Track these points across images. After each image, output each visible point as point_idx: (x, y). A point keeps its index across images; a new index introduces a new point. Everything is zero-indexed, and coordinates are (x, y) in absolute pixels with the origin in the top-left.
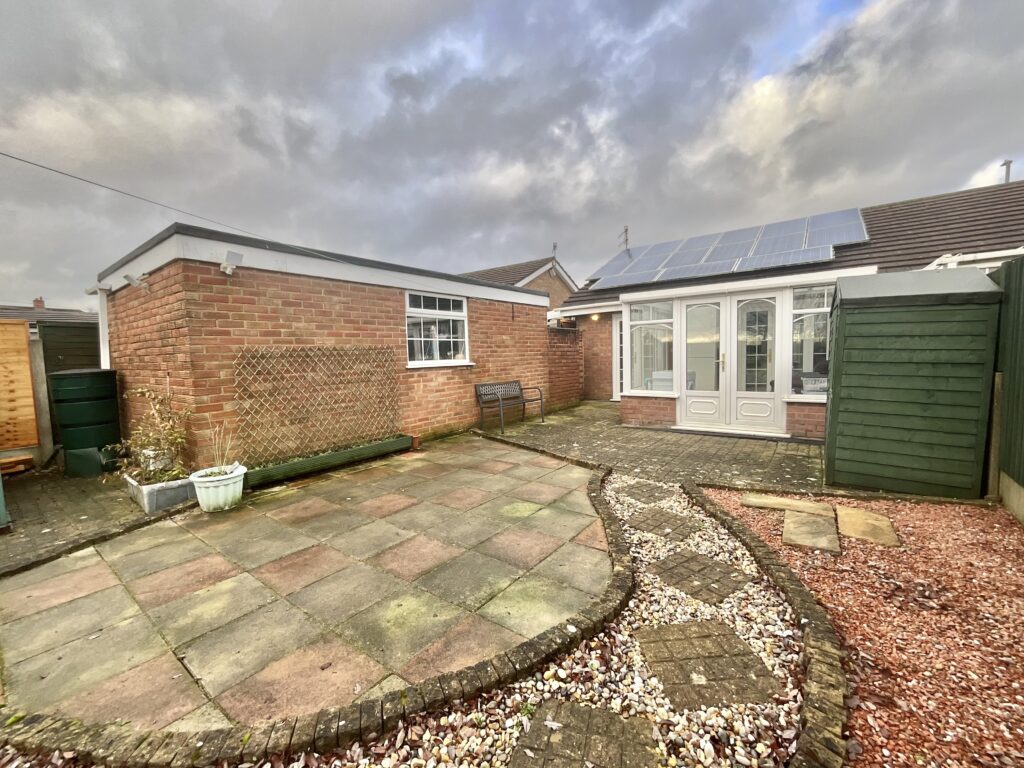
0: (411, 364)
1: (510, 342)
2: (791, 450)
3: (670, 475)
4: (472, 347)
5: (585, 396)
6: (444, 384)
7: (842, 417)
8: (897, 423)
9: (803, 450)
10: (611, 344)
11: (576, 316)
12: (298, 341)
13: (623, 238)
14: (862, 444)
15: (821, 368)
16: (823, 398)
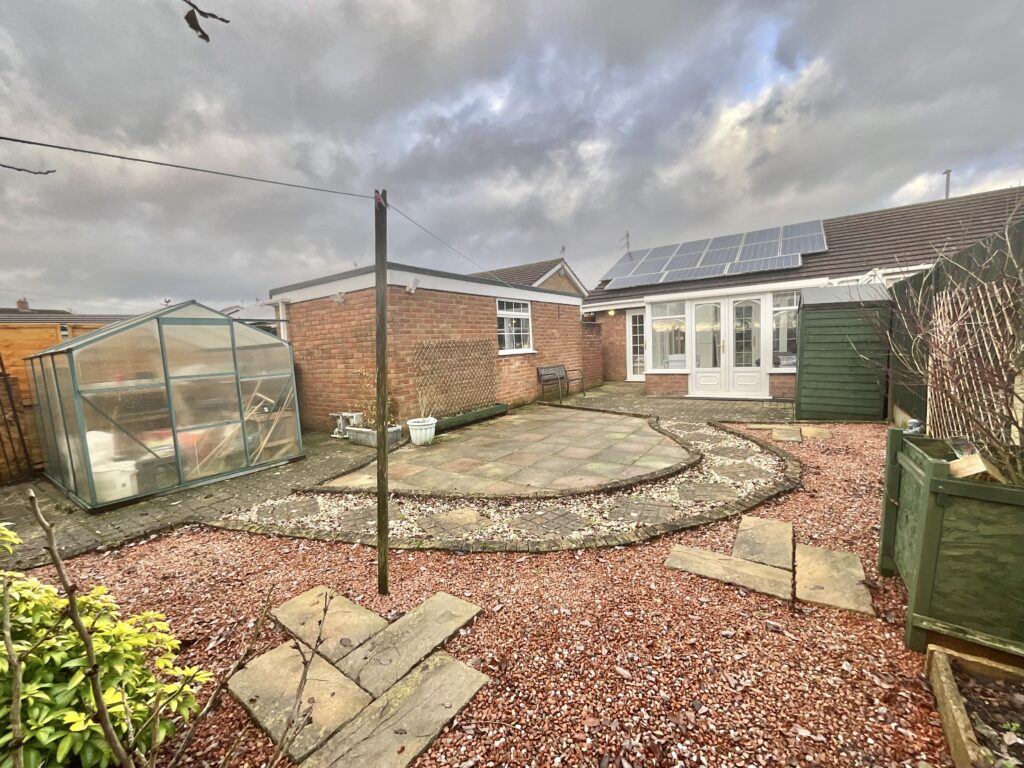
0: (501, 353)
1: (558, 335)
2: (774, 405)
3: (698, 420)
4: (534, 339)
5: (606, 378)
6: (519, 367)
7: (805, 377)
8: (835, 378)
9: (781, 405)
10: (625, 335)
11: (595, 312)
12: (443, 337)
13: (624, 242)
14: (817, 393)
15: (792, 348)
16: (793, 370)
